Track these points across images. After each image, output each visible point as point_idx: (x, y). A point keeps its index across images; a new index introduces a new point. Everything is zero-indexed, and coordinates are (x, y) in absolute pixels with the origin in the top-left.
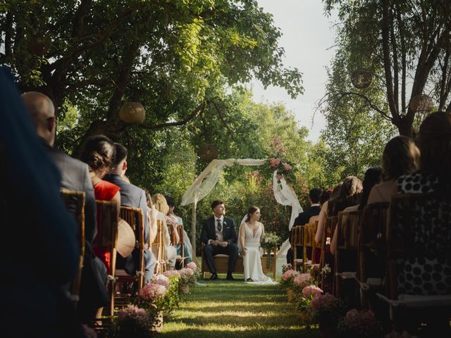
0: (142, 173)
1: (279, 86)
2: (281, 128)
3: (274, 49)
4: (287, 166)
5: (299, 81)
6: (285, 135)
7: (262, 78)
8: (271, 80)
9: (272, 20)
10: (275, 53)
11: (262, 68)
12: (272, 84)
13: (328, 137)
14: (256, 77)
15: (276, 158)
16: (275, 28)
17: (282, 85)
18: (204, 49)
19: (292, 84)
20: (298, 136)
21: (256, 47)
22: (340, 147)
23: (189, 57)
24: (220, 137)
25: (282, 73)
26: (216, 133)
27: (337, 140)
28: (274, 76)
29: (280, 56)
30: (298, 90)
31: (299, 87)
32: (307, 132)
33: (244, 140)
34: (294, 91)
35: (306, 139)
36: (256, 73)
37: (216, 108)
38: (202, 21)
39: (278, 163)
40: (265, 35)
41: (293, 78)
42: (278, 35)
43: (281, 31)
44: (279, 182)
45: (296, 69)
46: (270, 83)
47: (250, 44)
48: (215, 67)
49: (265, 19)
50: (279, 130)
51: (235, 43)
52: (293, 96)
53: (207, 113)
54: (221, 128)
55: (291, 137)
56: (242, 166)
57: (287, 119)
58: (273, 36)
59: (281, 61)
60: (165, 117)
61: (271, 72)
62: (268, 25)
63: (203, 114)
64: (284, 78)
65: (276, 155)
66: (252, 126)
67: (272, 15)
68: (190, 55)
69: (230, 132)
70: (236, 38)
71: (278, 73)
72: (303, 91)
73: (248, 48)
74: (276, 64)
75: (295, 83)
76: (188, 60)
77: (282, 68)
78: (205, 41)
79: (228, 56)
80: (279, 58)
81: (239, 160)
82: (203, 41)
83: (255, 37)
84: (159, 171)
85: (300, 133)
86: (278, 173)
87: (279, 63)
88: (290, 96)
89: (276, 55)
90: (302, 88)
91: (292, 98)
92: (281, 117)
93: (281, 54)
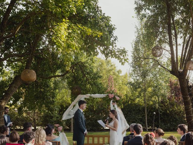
0: (44, 99)
1: (115, 58)
2: (110, 70)
3: (111, 37)
4: (118, 98)
5: (126, 55)
6: (112, 73)
7: (105, 54)
8: (110, 55)
9: (110, 20)
10: (112, 39)
11: (105, 48)
12: (110, 57)
13: (132, 75)
14: (101, 53)
15: (112, 94)
16: (112, 25)
17: (116, 58)
18: (70, 38)
19: (122, 57)
20: (117, 73)
21: (101, 36)
22: (138, 80)
23: (60, 43)
24: (82, 82)
25: (116, 51)
26: (80, 80)
27: (136, 76)
28: (111, 52)
29: (115, 41)
30: (125, 60)
31: (126, 58)
32: (121, 71)
33: (94, 83)
34: (123, 61)
35: (121, 75)
36: (101, 51)
37: (80, 67)
38: (68, 21)
39: (113, 96)
40: (106, 29)
41: (122, 54)
42: (114, 29)
43: (115, 27)
44: (114, 106)
45: (124, 48)
46: (109, 56)
47: (98, 35)
48: (77, 49)
49: (106, 19)
50: (109, 71)
51: (89, 34)
52: (123, 64)
53: (76, 70)
54: (83, 77)
55: (114, 74)
56: (94, 98)
57: (112, 66)
58: (111, 29)
59: (115, 44)
60: (55, 72)
61: (110, 50)
62: (108, 23)
63: (74, 70)
64: (117, 53)
65: (111, 92)
66: (98, 76)
67: (110, 17)
68: (61, 42)
69: (87, 80)
70: (89, 31)
71: (114, 51)
72: (128, 61)
73: (97, 36)
74: (112, 45)
75: (123, 56)
76: (59, 45)
77: (116, 48)
78: (71, 33)
79: (85, 42)
80: (114, 42)
81: (92, 95)
82: (69, 33)
83: (101, 30)
84: (53, 98)
85: (118, 72)
86: (113, 102)
87: (114, 45)
88: (121, 63)
89: (113, 41)
90: (127, 59)
91: (122, 65)
92: (110, 65)
93: (115, 40)
